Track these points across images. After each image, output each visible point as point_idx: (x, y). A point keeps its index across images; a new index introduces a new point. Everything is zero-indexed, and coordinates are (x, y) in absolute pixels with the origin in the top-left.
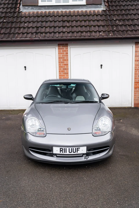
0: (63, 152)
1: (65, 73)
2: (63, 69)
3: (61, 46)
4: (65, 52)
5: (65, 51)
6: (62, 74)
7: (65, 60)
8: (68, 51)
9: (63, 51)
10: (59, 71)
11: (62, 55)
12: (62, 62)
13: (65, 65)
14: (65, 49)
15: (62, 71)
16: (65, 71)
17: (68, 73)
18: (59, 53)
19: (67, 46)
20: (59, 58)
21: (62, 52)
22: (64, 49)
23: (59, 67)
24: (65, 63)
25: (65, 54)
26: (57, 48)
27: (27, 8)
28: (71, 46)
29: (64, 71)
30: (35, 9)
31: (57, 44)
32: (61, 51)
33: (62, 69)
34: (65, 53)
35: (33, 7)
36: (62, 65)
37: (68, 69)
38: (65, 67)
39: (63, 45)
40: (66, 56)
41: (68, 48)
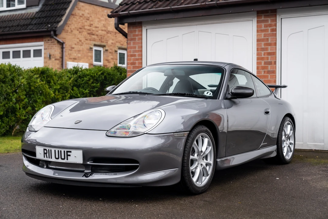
0: (47, 158)
1: (269, 72)
2: (265, 63)
3: (263, 17)
4: (270, 29)
5: (270, 26)
6: (263, 74)
7: (270, 44)
8: (276, 25)
9: (265, 26)
10: (258, 68)
11: (263, 34)
12: (263, 49)
13: (269, 54)
14: (271, 22)
15: (263, 68)
16: (269, 66)
17: (274, 72)
18: (258, 31)
19: (276, 16)
20: (258, 40)
21: (263, 28)
22: (267, 21)
23: (258, 59)
24: (269, 51)
25: (269, 32)
26: (255, 20)
28: (283, 16)
29: (267, 68)
31: (256, 13)
32: (263, 26)
33: (263, 62)
36: (263, 55)
37: (275, 63)
38: (269, 59)
39: (267, 14)
40: (271, 36)
41: (276, 19)
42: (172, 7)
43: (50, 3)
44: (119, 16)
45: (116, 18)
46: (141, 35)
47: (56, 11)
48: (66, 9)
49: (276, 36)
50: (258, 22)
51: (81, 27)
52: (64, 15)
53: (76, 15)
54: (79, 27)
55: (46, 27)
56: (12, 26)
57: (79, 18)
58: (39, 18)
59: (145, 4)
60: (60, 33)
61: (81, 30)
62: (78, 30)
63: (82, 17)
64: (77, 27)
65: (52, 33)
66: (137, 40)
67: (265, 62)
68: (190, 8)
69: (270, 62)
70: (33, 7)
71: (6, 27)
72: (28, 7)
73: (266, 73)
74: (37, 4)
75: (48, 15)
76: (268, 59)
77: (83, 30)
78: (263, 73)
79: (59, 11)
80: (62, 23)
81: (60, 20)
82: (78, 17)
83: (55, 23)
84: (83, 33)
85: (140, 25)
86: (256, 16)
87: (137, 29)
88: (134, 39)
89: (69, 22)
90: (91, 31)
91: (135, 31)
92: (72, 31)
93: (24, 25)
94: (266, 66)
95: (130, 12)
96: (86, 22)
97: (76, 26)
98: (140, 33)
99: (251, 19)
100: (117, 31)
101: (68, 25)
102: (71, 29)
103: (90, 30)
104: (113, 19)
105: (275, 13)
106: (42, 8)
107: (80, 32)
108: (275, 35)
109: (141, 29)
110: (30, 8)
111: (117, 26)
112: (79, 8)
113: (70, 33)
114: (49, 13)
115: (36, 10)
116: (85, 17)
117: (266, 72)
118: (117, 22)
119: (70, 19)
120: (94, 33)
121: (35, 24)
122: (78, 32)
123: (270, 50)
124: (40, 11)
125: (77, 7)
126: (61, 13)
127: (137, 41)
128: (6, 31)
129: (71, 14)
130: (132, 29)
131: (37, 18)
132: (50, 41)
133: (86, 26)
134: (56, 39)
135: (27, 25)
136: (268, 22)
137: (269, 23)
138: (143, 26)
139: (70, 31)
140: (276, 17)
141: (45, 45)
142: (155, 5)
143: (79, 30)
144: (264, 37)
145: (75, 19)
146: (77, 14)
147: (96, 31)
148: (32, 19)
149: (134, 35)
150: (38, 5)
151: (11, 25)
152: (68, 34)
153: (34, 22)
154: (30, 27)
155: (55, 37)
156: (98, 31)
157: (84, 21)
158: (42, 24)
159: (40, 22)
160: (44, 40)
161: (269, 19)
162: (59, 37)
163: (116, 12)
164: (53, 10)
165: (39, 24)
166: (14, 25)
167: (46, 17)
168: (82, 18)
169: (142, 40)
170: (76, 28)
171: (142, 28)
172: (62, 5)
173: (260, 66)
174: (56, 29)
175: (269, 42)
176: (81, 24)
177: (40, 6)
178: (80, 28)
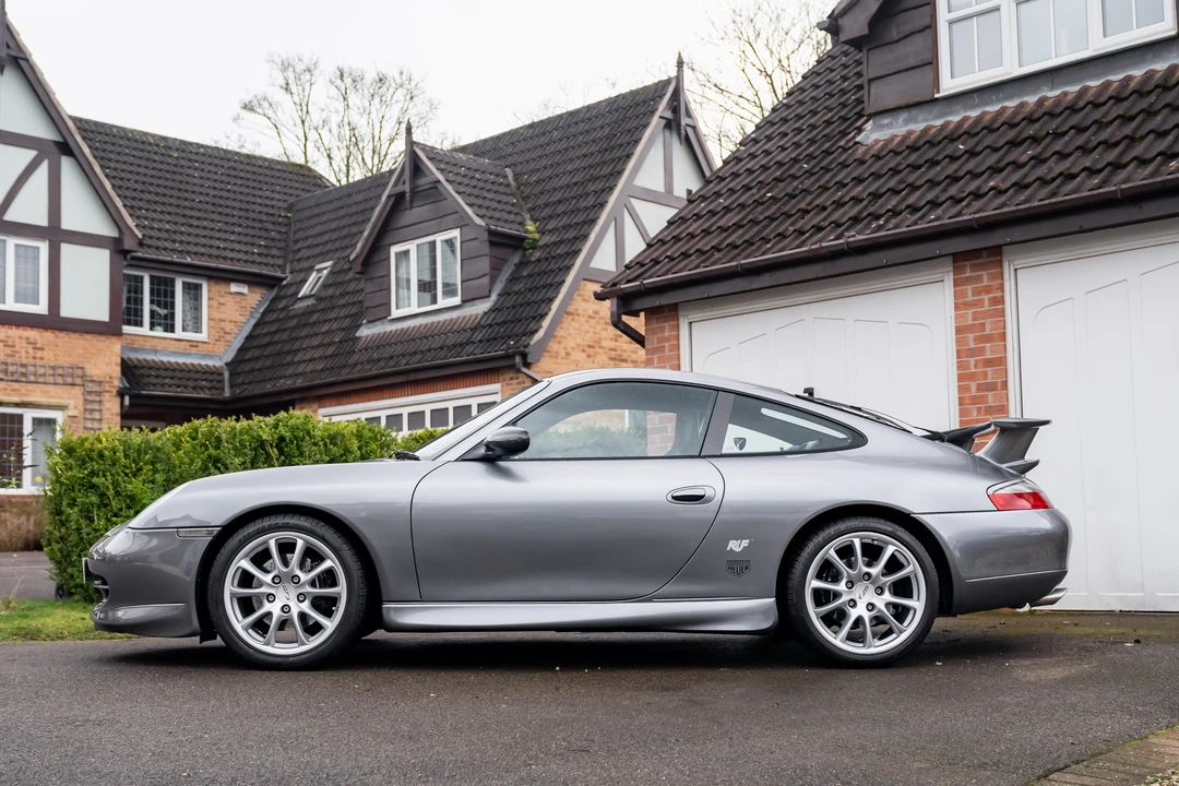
1: (990, 410)
2: (979, 388)
3: (968, 270)
4: (986, 298)
5: (987, 290)
7: (989, 338)
8: (1001, 288)
9: (976, 292)
10: (961, 402)
11: (970, 312)
12: (972, 352)
13: (989, 363)
14: (989, 280)
15: (975, 400)
16: (990, 394)
17: (1003, 409)
18: (957, 307)
19: (1001, 265)
20: (959, 330)
21: (970, 298)
22: (979, 279)
23: (961, 377)
24: (988, 356)
25: (987, 307)
26: (949, 279)
27: (886, 121)
28: (1018, 263)
29: (983, 399)
30: (921, 117)
31: (950, 260)
32: (970, 292)
33: (973, 386)
34: (986, 302)
35: (914, 112)
36: (972, 366)
37: (1005, 385)
38: (989, 376)
39: (977, 261)
40: (991, 316)
41: (1002, 273)
42: (742, 262)
43: (516, 288)
44: (620, 293)
45: (615, 300)
46: (678, 338)
47: (528, 308)
48: (551, 300)
49: (1004, 316)
50: (955, 285)
51: (591, 343)
52: (546, 314)
53: (578, 315)
54: (586, 343)
55: (505, 346)
56: (429, 350)
57: (586, 322)
58: (490, 326)
59: (684, 259)
60: (538, 361)
61: (592, 350)
62: (584, 351)
63: (594, 318)
64: (582, 343)
65: (518, 359)
66: (667, 350)
67: (978, 384)
68: (785, 259)
69: (992, 383)
70: (476, 302)
71: (415, 353)
72: (465, 301)
73: (983, 412)
74: (487, 294)
75: (509, 318)
76: (985, 375)
77: (598, 350)
78: (975, 413)
79: (536, 306)
80: (541, 333)
81: (535, 328)
82: (582, 320)
83: (525, 335)
84: (598, 356)
85: (672, 311)
86: (952, 269)
87: (666, 324)
88: (660, 349)
89: (560, 333)
90: (618, 353)
91: (663, 329)
92: (568, 354)
93: (455, 346)
94: (982, 396)
95: (645, 282)
96: (606, 330)
97: (578, 341)
98: (675, 333)
99: (938, 277)
100: (619, 333)
101: (559, 339)
102: (565, 348)
103: (615, 350)
104: (607, 303)
105: (999, 258)
106: (496, 303)
107: (589, 356)
108: (1003, 311)
109: (675, 322)
110: (471, 304)
111: (616, 318)
112: (586, 298)
113: (562, 358)
114: (513, 312)
115: (482, 307)
116: (601, 318)
117: (982, 410)
118: (615, 309)
119: (564, 326)
120: (625, 356)
121: (481, 341)
122: (584, 355)
123: (991, 352)
124: (493, 310)
125: (579, 295)
126: (539, 311)
127: (667, 353)
128: (415, 362)
129: (563, 311)
130: (655, 325)
131: (484, 327)
132: (515, 382)
133: (605, 339)
134: (529, 376)
135: (462, 345)
136: (982, 282)
137: (985, 283)
138: (680, 314)
139: (563, 353)
140: (1001, 267)
141: (502, 392)
142: (703, 261)
143: (587, 349)
144: (973, 320)
145: (576, 325)
146: (580, 312)
147: (631, 352)
148: (474, 329)
149: (660, 341)
150: (489, 296)
151: (426, 347)
152: (559, 360)
153: (478, 336)
154: (470, 348)
155: (524, 370)
156: (636, 352)
157: (598, 328)
158: (495, 339)
159: (492, 336)
160: (501, 378)
161: (984, 273)
162: (537, 369)
163: (615, 285)
164: (521, 306)
165: (488, 341)
166: (434, 346)
167: (504, 323)
168: (593, 321)
169: (679, 349)
170: (578, 345)
171: (678, 320)
172: (544, 291)
173: (967, 395)
174: (527, 350)
175: (987, 332)
176: (591, 334)
177: (494, 297)
178: (590, 346)
